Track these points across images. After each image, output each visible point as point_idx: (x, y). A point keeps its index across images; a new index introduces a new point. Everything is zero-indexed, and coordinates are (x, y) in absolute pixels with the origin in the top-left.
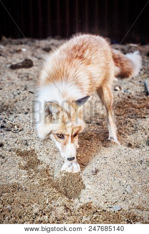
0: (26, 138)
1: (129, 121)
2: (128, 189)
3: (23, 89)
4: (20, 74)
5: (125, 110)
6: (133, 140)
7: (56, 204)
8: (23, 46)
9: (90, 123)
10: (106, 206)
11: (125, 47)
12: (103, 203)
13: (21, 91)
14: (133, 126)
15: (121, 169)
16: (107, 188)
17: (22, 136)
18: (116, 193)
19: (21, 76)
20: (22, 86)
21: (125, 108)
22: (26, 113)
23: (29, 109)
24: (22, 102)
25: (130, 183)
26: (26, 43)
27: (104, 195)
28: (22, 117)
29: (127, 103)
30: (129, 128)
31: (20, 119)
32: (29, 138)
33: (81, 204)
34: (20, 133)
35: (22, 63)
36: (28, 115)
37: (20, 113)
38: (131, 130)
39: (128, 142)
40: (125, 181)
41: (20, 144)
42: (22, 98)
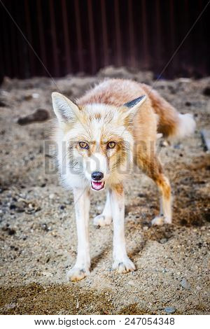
0: (44, 220)
1: (183, 189)
2: (184, 283)
3: (37, 151)
4: (32, 130)
5: (176, 173)
6: (189, 215)
7: (89, 309)
8: (34, 90)
9: (130, 194)
10: (156, 308)
11: (174, 84)
12: (151, 304)
13: (35, 155)
14: (187, 196)
15: (173, 256)
16: (155, 283)
17: (39, 218)
18: (168, 289)
19: (33, 133)
20: (35, 148)
21: (176, 170)
22: (43, 186)
23: (46, 180)
24: (37, 171)
25: (186, 275)
26: (37, 86)
27: (152, 293)
28: (38, 191)
29: (178, 164)
30: (183, 199)
31: (36, 194)
32: (49, 220)
33: (123, 307)
34: (37, 214)
35: (34, 115)
36: (45, 188)
37: (34, 186)
38: (185, 202)
39: (182, 218)
40: (179, 273)
41: (37, 230)
42: (36, 165)
